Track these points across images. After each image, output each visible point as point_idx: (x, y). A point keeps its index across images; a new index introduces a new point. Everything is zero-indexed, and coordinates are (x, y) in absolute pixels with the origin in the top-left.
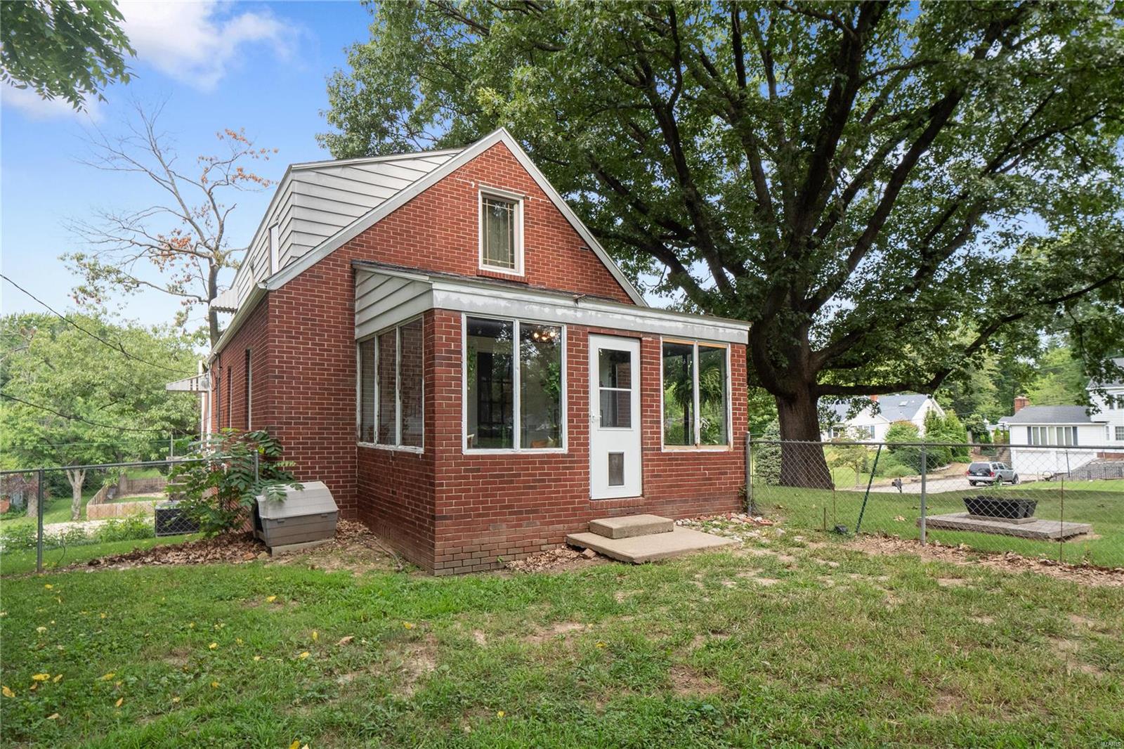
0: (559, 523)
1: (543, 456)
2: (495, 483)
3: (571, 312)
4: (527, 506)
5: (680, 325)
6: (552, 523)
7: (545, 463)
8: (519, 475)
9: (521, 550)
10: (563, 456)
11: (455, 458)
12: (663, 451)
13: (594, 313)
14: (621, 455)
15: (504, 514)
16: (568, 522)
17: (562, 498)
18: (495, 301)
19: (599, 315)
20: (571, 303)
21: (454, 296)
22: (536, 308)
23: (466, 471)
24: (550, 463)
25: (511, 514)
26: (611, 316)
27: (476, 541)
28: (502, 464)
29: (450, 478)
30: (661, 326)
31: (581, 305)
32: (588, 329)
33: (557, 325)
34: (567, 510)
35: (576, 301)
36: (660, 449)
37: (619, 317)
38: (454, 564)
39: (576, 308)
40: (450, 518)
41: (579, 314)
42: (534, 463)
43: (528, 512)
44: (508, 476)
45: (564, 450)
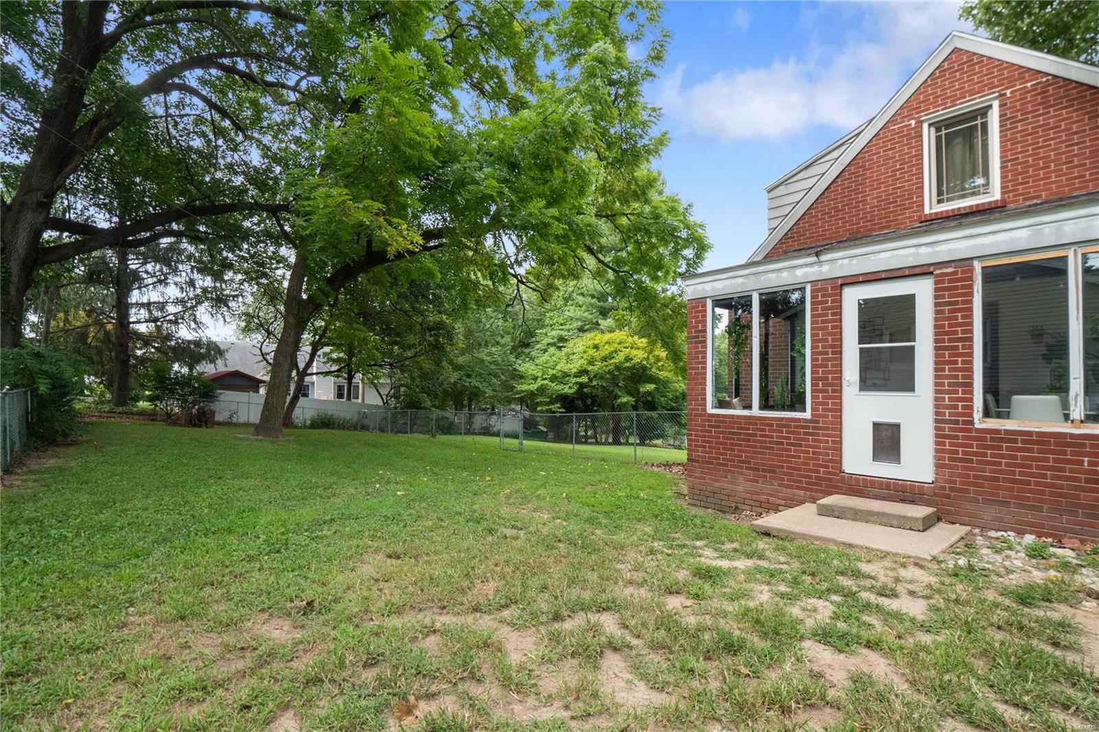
0: (798, 488)
1: (781, 419)
2: (733, 439)
3: (815, 269)
4: (763, 465)
5: (1024, 233)
6: (791, 487)
7: (783, 426)
8: (756, 435)
9: (758, 504)
10: (805, 420)
11: (701, 415)
12: (977, 425)
13: (846, 261)
14: (896, 428)
15: (742, 468)
16: (811, 490)
17: (803, 464)
18: (733, 281)
19: (855, 261)
20: (814, 259)
21: (700, 287)
22: (772, 276)
23: (709, 426)
24: (789, 426)
25: (747, 468)
26: (873, 257)
27: (717, 484)
28: (740, 423)
29: (697, 431)
30: (976, 246)
31: (824, 258)
32: (840, 282)
33: (799, 286)
34: (810, 477)
35: (817, 255)
36: (972, 423)
37: (888, 254)
38: (700, 498)
39: (820, 263)
40: (698, 461)
41: (825, 268)
42: (772, 425)
43: (764, 471)
44: (745, 434)
45: (807, 415)
